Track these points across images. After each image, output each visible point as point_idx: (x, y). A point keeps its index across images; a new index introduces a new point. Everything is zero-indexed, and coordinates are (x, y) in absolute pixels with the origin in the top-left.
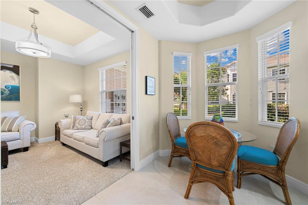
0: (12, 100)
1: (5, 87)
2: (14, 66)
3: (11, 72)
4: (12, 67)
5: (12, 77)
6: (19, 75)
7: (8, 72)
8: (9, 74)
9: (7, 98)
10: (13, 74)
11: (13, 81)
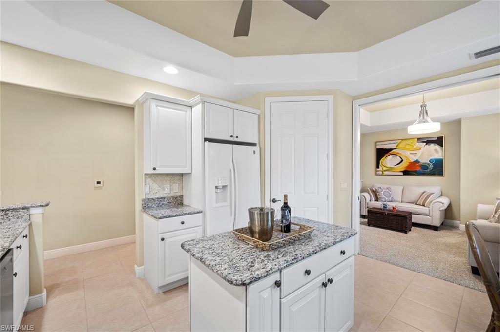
0: (435, 175)
1: (430, 161)
2: (438, 137)
3: (435, 145)
4: (436, 139)
5: (436, 150)
6: (443, 146)
7: (432, 145)
8: (433, 147)
9: (430, 173)
10: (437, 147)
11: (437, 155)
